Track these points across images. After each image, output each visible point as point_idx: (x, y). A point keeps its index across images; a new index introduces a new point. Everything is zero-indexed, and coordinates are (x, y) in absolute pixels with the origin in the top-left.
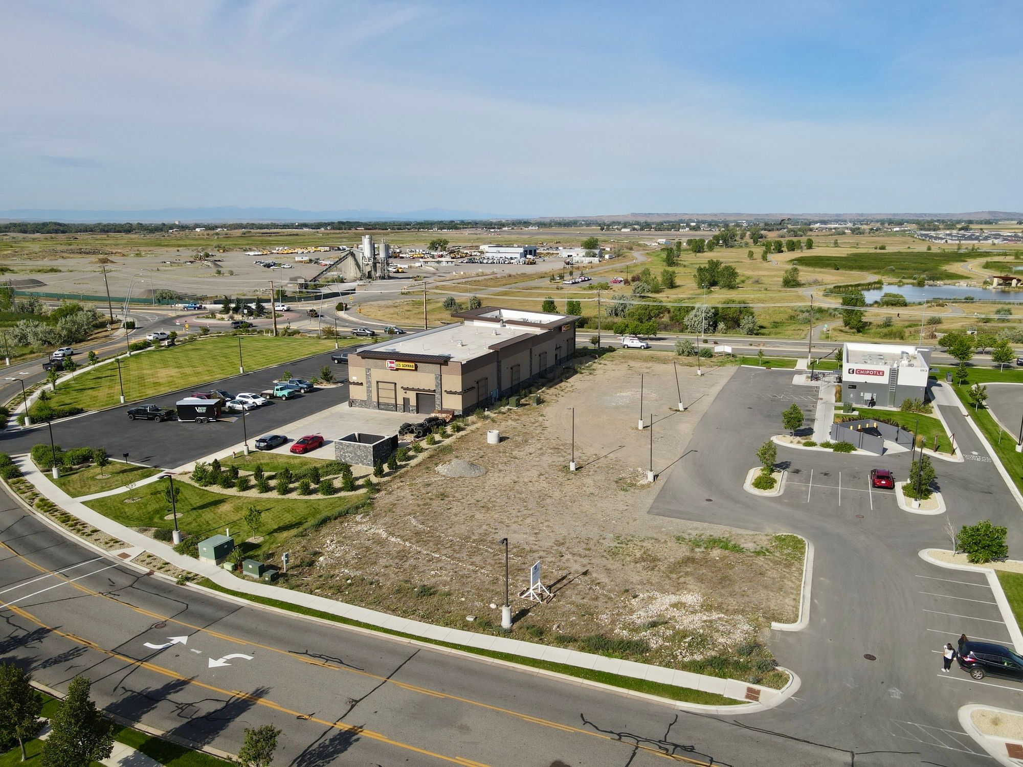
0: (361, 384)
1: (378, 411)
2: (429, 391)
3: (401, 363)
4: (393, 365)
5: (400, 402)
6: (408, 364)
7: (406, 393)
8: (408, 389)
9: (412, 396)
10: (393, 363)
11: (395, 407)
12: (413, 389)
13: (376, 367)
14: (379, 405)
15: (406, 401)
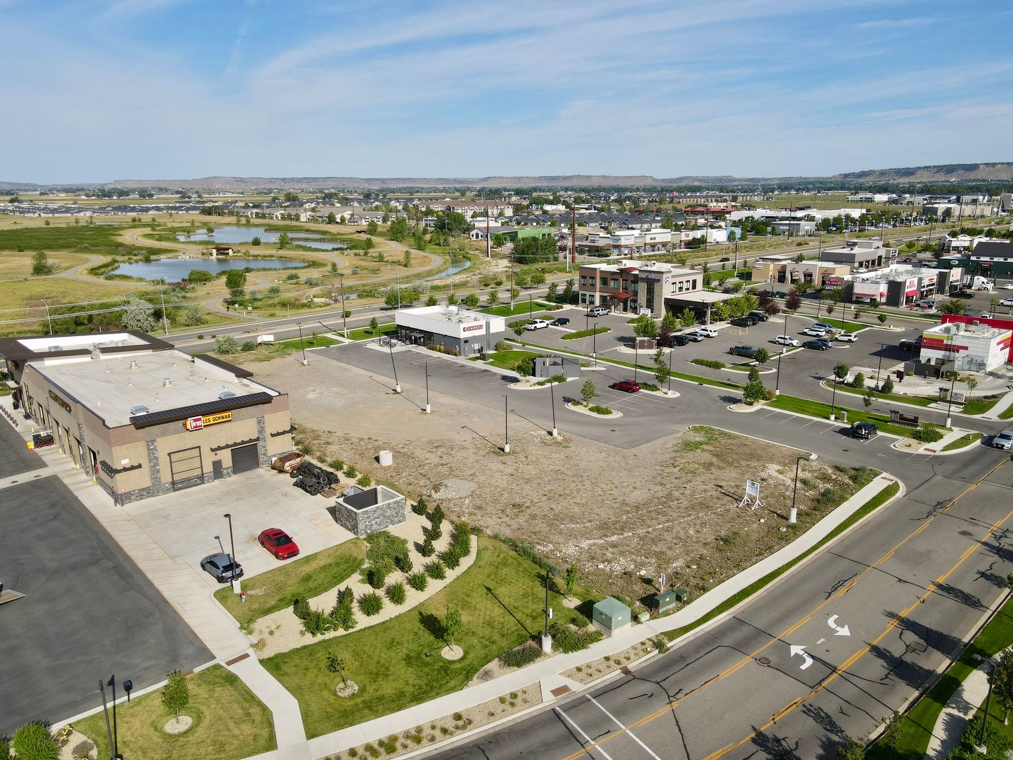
0: (139, 466)
1: (174, 493)
2: (251, 441)
3: (211, 417)
4: (198, 423)
5: (208, 468)
6: (222, 415)
7: (216, 454)
8: (220, 448)
9: (226, 457)
10: (199, 420)
11: (201, 479)
12: (227, 446)
13: (164, 434)
14: (175, 486)
15: (217, 465)
